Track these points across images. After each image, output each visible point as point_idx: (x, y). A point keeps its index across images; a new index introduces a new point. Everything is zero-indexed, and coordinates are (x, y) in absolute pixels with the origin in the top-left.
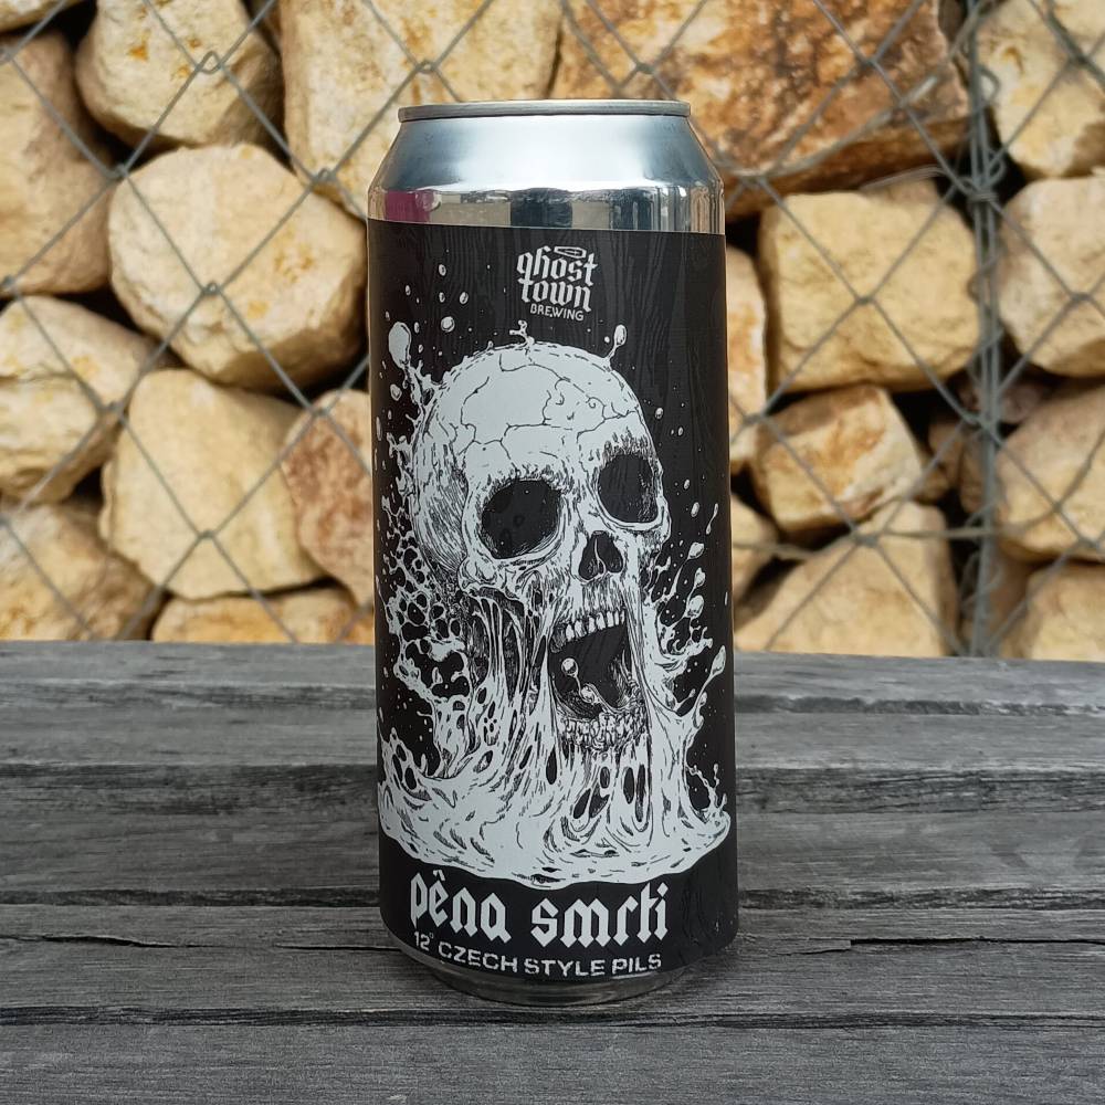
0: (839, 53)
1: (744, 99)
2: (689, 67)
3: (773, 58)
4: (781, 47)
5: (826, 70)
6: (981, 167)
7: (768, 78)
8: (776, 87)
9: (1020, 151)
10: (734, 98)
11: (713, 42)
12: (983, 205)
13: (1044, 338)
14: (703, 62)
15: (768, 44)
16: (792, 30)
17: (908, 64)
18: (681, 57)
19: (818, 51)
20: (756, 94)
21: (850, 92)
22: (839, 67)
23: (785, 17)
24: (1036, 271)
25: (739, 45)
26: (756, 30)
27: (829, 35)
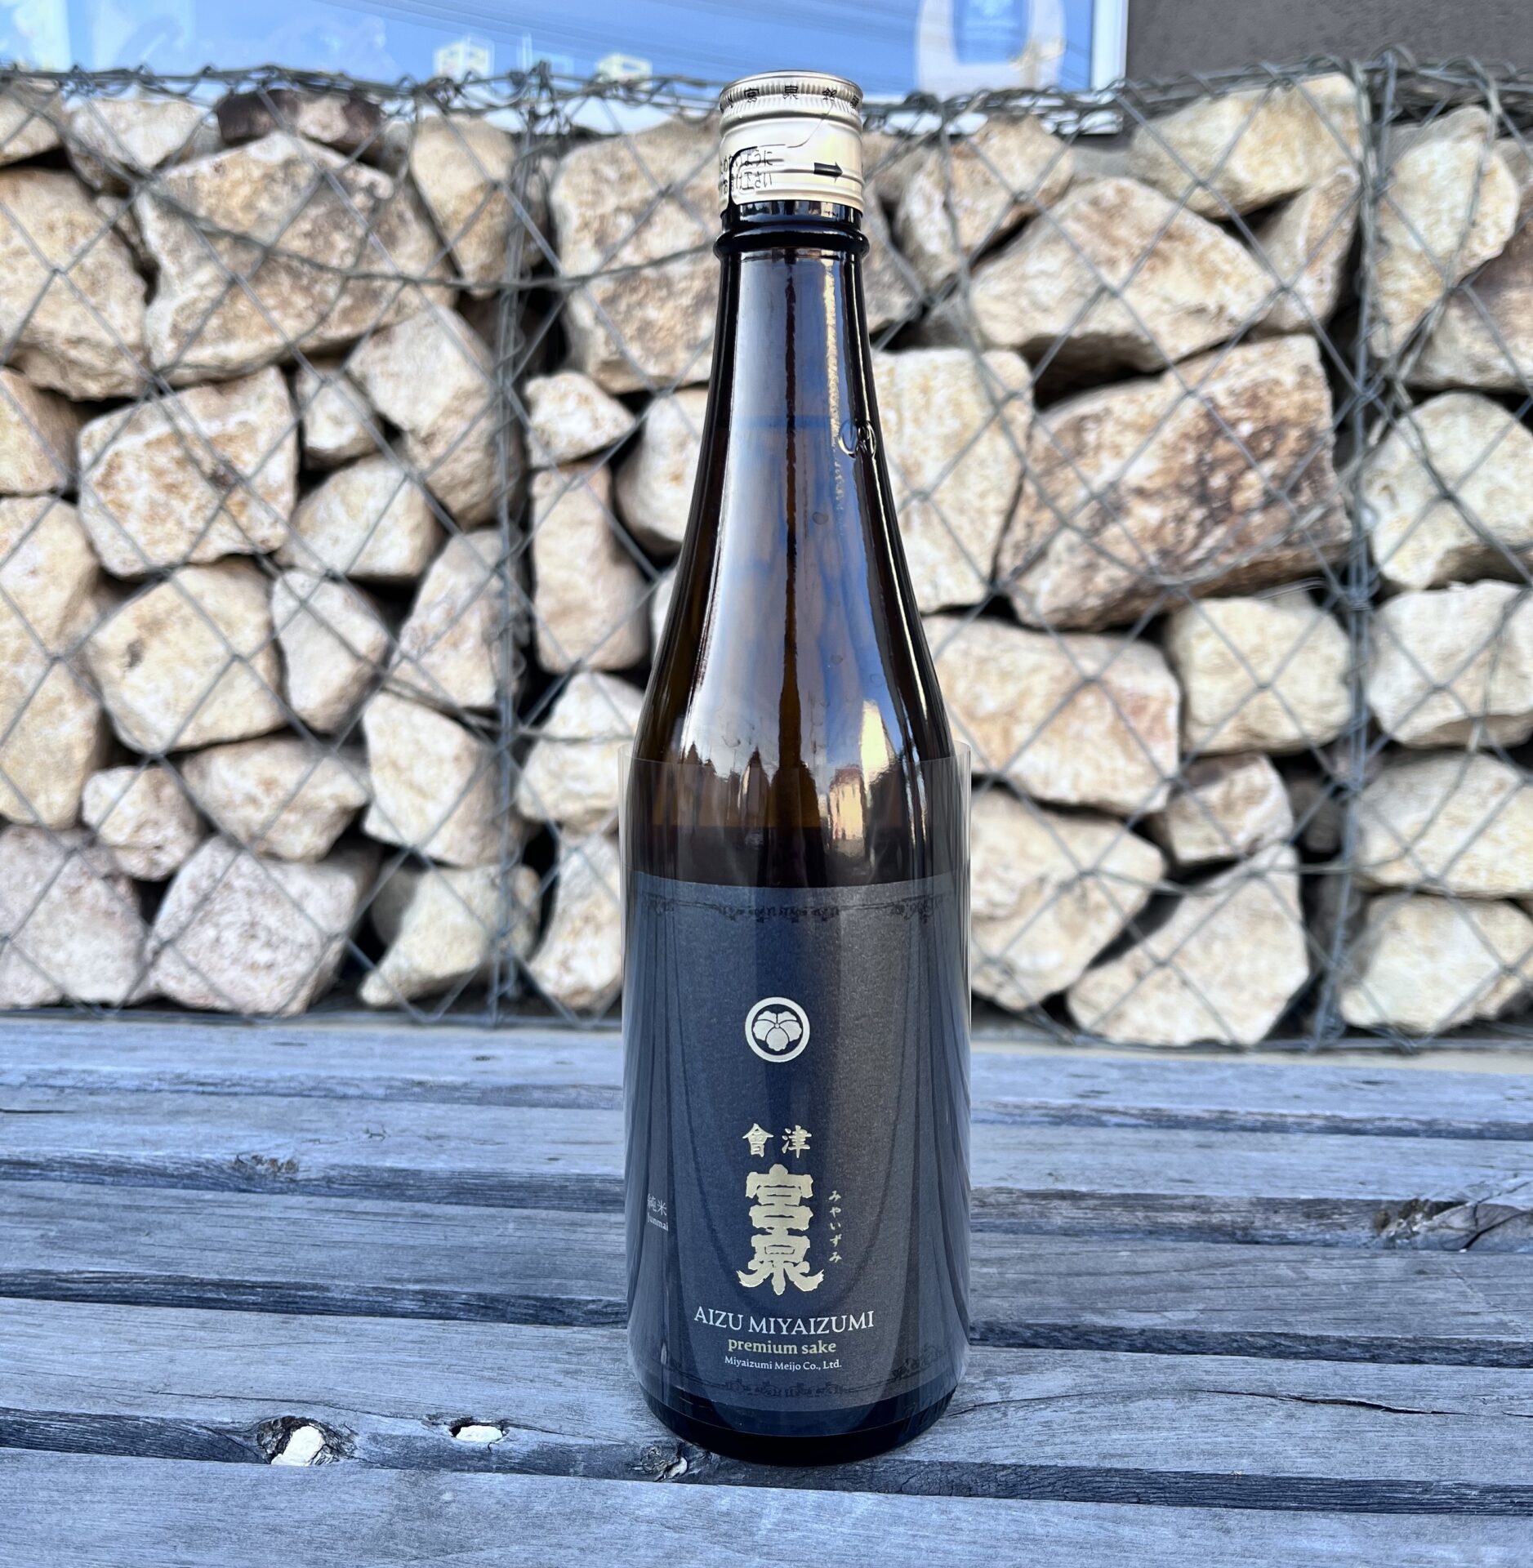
0: (1251, 487)
1: (1172, 525)
2: (1129, 498)
3: (1196, 491)
4: (1203, 481)
5: (1239, 500)
6: (1359, 580)
7: (1191, 508)
8: (1198, 514)
9: (1392, 569)
10: (1163, 523)
11: (1150, 477)
12: (1359, 613)
13: (1406, 719)
14: (1141, 493)
15: (1191, 480)
16: (1213, 467)
17: (1305, 497)
18: (1123, 489)
19: (1233, 484)
20: (1181, 519)
21: (1257, 519)
22: (1249, 499)
23: (1209, 457)
24: (1403, 667)
25: (1170, 479)
26: (1185, 469)
27: (1242, 473)
